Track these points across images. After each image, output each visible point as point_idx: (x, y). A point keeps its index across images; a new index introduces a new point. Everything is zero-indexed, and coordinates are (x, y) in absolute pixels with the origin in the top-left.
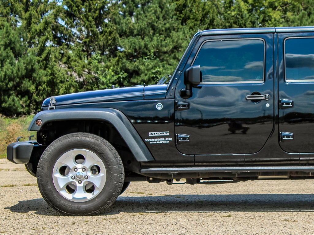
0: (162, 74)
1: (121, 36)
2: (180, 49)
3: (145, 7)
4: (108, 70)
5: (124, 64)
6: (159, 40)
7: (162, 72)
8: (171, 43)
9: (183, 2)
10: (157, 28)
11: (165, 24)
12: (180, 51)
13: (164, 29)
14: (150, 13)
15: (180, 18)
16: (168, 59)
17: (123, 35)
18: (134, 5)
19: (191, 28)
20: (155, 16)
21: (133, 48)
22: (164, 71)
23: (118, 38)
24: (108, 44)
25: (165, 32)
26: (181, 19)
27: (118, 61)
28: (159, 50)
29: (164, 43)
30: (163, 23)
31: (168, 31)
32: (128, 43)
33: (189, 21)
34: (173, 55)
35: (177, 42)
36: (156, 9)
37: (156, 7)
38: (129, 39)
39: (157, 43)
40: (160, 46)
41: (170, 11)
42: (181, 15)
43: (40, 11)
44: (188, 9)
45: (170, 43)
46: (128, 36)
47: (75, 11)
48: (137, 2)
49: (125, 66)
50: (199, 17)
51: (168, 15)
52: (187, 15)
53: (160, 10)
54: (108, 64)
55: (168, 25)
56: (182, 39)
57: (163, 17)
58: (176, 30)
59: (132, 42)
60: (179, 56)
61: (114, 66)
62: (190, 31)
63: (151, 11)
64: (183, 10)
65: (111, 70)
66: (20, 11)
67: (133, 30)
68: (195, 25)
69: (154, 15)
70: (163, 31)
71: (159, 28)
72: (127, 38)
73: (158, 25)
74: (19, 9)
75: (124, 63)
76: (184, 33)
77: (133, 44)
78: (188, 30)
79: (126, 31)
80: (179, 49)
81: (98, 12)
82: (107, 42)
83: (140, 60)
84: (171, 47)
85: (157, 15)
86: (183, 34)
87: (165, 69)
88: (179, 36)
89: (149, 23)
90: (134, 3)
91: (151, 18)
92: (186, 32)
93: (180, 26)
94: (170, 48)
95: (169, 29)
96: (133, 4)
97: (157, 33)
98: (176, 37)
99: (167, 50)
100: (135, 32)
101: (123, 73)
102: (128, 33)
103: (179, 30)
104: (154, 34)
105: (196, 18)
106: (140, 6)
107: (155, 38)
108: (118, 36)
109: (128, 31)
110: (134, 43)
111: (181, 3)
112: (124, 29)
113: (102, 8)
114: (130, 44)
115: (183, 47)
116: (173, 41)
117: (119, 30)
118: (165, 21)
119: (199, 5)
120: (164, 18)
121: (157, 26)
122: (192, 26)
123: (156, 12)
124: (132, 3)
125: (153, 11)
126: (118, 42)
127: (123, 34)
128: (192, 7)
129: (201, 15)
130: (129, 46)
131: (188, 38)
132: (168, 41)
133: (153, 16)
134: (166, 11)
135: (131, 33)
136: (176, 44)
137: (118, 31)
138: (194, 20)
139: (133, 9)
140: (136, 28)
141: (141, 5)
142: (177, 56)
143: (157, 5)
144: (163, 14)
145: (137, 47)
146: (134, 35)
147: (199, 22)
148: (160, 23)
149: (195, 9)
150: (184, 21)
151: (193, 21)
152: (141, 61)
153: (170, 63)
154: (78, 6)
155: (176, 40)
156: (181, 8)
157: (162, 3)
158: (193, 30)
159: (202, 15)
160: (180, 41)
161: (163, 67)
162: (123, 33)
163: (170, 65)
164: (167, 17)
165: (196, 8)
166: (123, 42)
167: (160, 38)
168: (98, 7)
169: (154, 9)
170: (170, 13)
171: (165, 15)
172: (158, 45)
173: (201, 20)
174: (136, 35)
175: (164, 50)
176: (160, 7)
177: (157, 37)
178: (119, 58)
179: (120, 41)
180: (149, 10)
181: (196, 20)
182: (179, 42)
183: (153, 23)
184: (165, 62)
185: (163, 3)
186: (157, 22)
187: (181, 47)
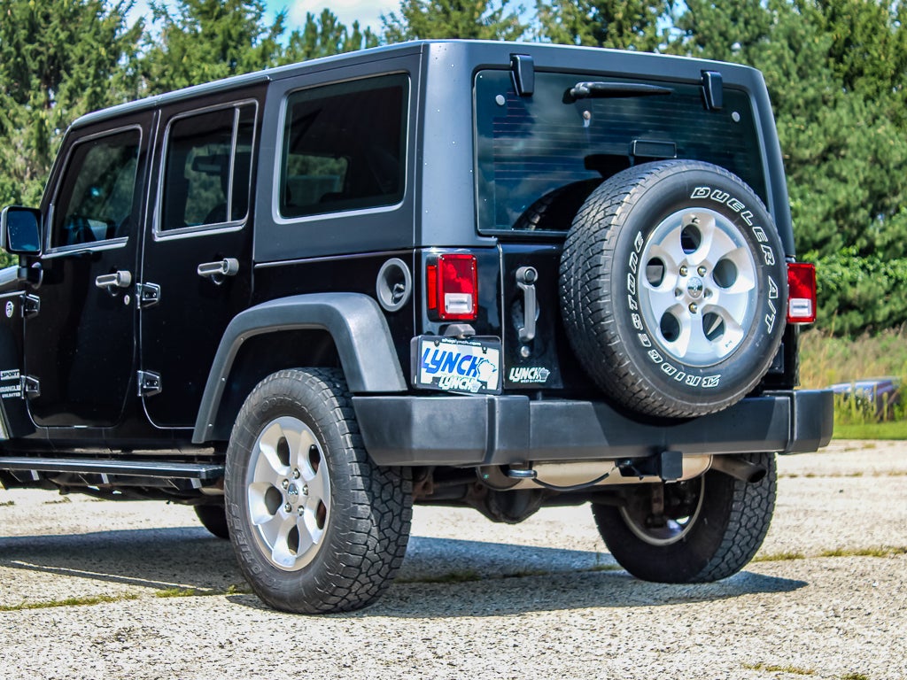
0: (800, 215)
2: (842, 152)
3: (753, 50)
6: (793, 131)
7: (800, 210)
8: (821, 137)
9: (845, 33)
10: (785, 101)
11: (804, 90)
12: (844, 157)
13: (801, 101)
14: (769, 62)
15: (837, 74)
16: (815, 176)
19: (867, 98)
20: (781, 71)
22: (805, 208)
25: (804, 110)
26: (841, 75)
28: (791, 155)
29: (802, 137)
30: (800, 86)
31: (813, 107)
33: (860, 81)
34: (824, 168)
35: (836, 133)
36: (781, 51)
37: (783, 47)
39: (788, 138)
40: (793, 145)
41: (817, 57)
42: (841, 66)
44: (858, 50)
45: (818, 135)
50: (889, 69)
51: (811, 67)
52: (856, 65)
53: (792, 53)
55: (811, 92)
56: (847, 127)
57: (798, 73)
58: (830, 104)
60: (841, 170)
62: (866, 106)
63: (769, 57)
64: (845, 53)
68: (878, 91)
69: (777, 67)
70: (798, 107)
71: (790, 99)
73: (788, 93)
76: (852, 110)
78: (861, 102)
80: (840, 150)
84: (822, 147)
85: (784, 66)
86: (848, 113)
87: (807, 204)
88: (841, 119)
90: (726, 39)
91: (771, 76)
92: (857, 108)
93: (841, 93)
94: (818, 148)
95: (814, 101)
96: (722, 43)
97: (785, 113)
98: (834, 122)
99: (811, 155)
103: (840, 103)
105: (880, 73)
106: (737, 46)
107: (780, 125)
111: (839, 36)
115: (852, 147)
116: (826, 132)
118: (805, 83)
119: (888, 40)
120: (802, 75)
121: (785, 96)
122: (871, 93)
123: (780, 60)
124: (722, 39)
125: (774, 58)
128: (868, 46)
129: (892, 65)
131: (862, 122)
132: (815, 130)
133: (776, 71)
134: (806, 58)
136: (835, 140)
138: (877, 76)
141: (741, 45)
142: (837, 170)
143: (785, 43)
144: (799, 64)
147: (887, 83)
148: (792, 88)
149: (876, 50)
150: (849, 81)
151: (872, 79)
153: (818, 187)
155: (832, 130)
156: (839, 49)
157: (794, 37)
158: (873, 101)
159: (896, 64)
160: (844, 131)
161: (802, 197)
163: (820, 192)
164: (809, 71)
165: (881, 47)
167: (794, 124)
169: (776, 54)
170: (817, 62)
171: (804, 68)
172: (789, 143)
173: (893, 78)
175: (804, 155)
176: (791, 47)
177: (787, 123)
180: (764, 55)
181: (881, 78)
182: (841, 134)
183: (774, 89)
184: (806, 186)
185: (798, 37)
186: (783, 87)
187: (846, 147)
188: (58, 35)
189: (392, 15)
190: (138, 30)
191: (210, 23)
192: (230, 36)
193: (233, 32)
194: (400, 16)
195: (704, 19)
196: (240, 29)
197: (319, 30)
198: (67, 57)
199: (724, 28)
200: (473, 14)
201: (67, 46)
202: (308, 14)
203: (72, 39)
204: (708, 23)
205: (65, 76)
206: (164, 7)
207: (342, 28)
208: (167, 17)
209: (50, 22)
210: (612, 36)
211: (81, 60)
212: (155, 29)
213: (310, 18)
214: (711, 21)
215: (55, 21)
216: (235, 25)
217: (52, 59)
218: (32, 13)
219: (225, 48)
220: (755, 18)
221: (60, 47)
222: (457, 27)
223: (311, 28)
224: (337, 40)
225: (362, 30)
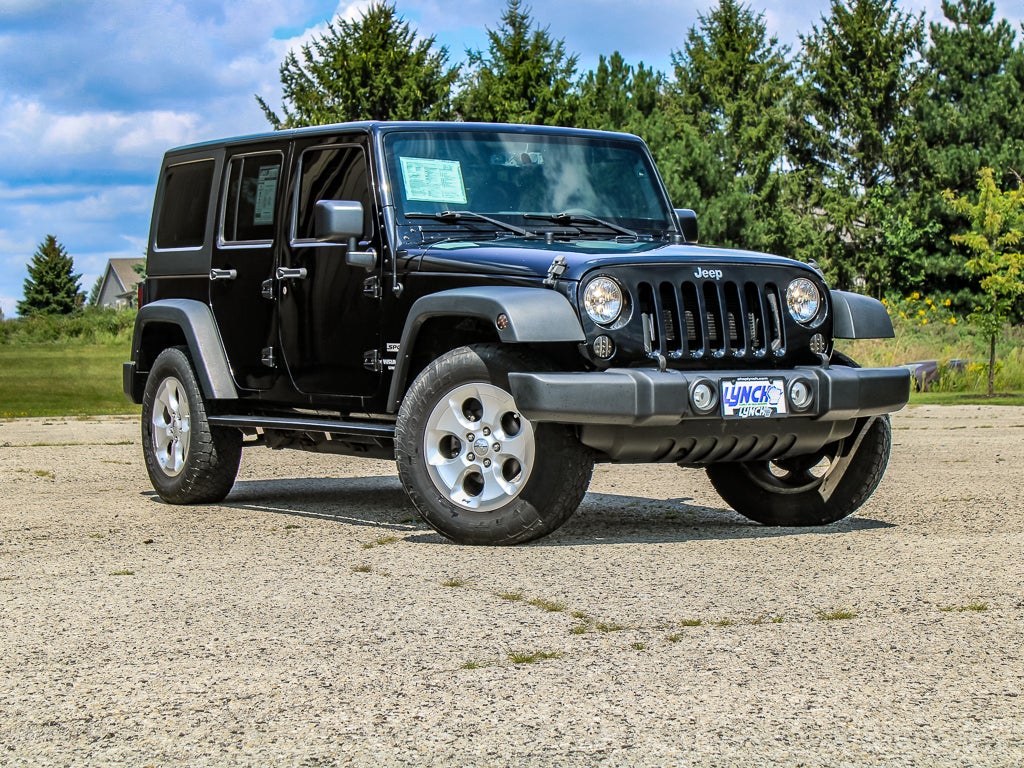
1: (931, 145)
3: (988, 80)
4: (902, 218)
5: (936, 205)
6: (1013, 151)
10: (1011, 124)
14: (996, 92)
17: (936, 143)
18: (961, 76)
20: (1006, 99)
21: (955, 170)
23: (924, 148)
24: (905, 162)
27: (923, 198)
32: (945, 158)
36: (1008, 83)
37: (1010, 79)
38: (947, 151)
39: (1009, 158)
40: (1014, 163)
43: (761, 99)
46: (945, 144)
47: (836, 94)
48: (969, 70)
49: (939, 208)
54: (903, 204)
59: (955, 156)
61: (914, 209)
63: (998, 87)
65: (907, 219)
66: (721, 100)
67: (958, 130)
69: (1003, 96)
71: (1017, 123)
72: (943, 147)
73: (1014, 117)
74: (719, 97)
75: (937, 202)
77: (956, 161)
79: (942, 134)
81: (881, 95)
82: (903, 159)
83: (970, 196)
85: (1011, 95)
89: (994, 114)
90: (962, 72)
91: (997, 103)
97: (1010, 136)
100: (963, 134)
101: (934, 223)
102: (946, 138)
104: (1003, 137)
106: (975, 77)
107: (1005, 146)
108: (924, 144)
109: (946, 133)
110: (959, 159)
112: (938, 128)
113: (891, 86)
114: (949, 161)
117: (928, 132)
121: (1012, 120)
124: (957, 72)
125: (1002, 89)
126: (926, 157)
127: (934, 140)
130: (946, 165)
133: (1002, 99)
135: (954, 138)
137: (926, 135)
139: (959, 85)
140: (965, 125)
141: (979, 76)
145: (965, 168)
146: (960, 141)
148: (1019, 113)
152: (972, 197)
154: (842, 85)
162: (936, 139)
166: (935, 156)
167: (1015, 145)
168: (883, 85)
169: (1004, 84)
174: (963, 142)
176: (1018, 78)
177: (1010, 143)
178: (924, 193)
179: (929, 155)
180: (995, 85)
183: (1001, 114)
186: (1009, 112)
188: (385, 80)
189: (680, 53)
190: (453, 76)
191: (513, 67)
192: (530, 78)
193: (532, 74)
194: (685, 55)
195: (944, 55)
196: (537, 71)
197: (610, 70)
198: (394, 98)
199: (960, 63)
200: (744, 55)
201: (393, 89)
202: (601, 57)
203: (398, 83)
204: (946, 58)
205: (391, 114)
206: (479, 53)
207: (628, 69)
208: (482, 62)
209: (380, 70)
210: (862, 71)
211: (406, 99)
212: (470, 71)
213: (602, 60)
214: (949, 57)
215: (384, 70)
216: (534, 68)
217: (382, 98)
218: (365, 63)
219: (526, 86)
220: (991, 53)
221: (387, 89)
222: (731, 65)
223: (603, 69)
224: (625, 77)
225: (646, 68)
